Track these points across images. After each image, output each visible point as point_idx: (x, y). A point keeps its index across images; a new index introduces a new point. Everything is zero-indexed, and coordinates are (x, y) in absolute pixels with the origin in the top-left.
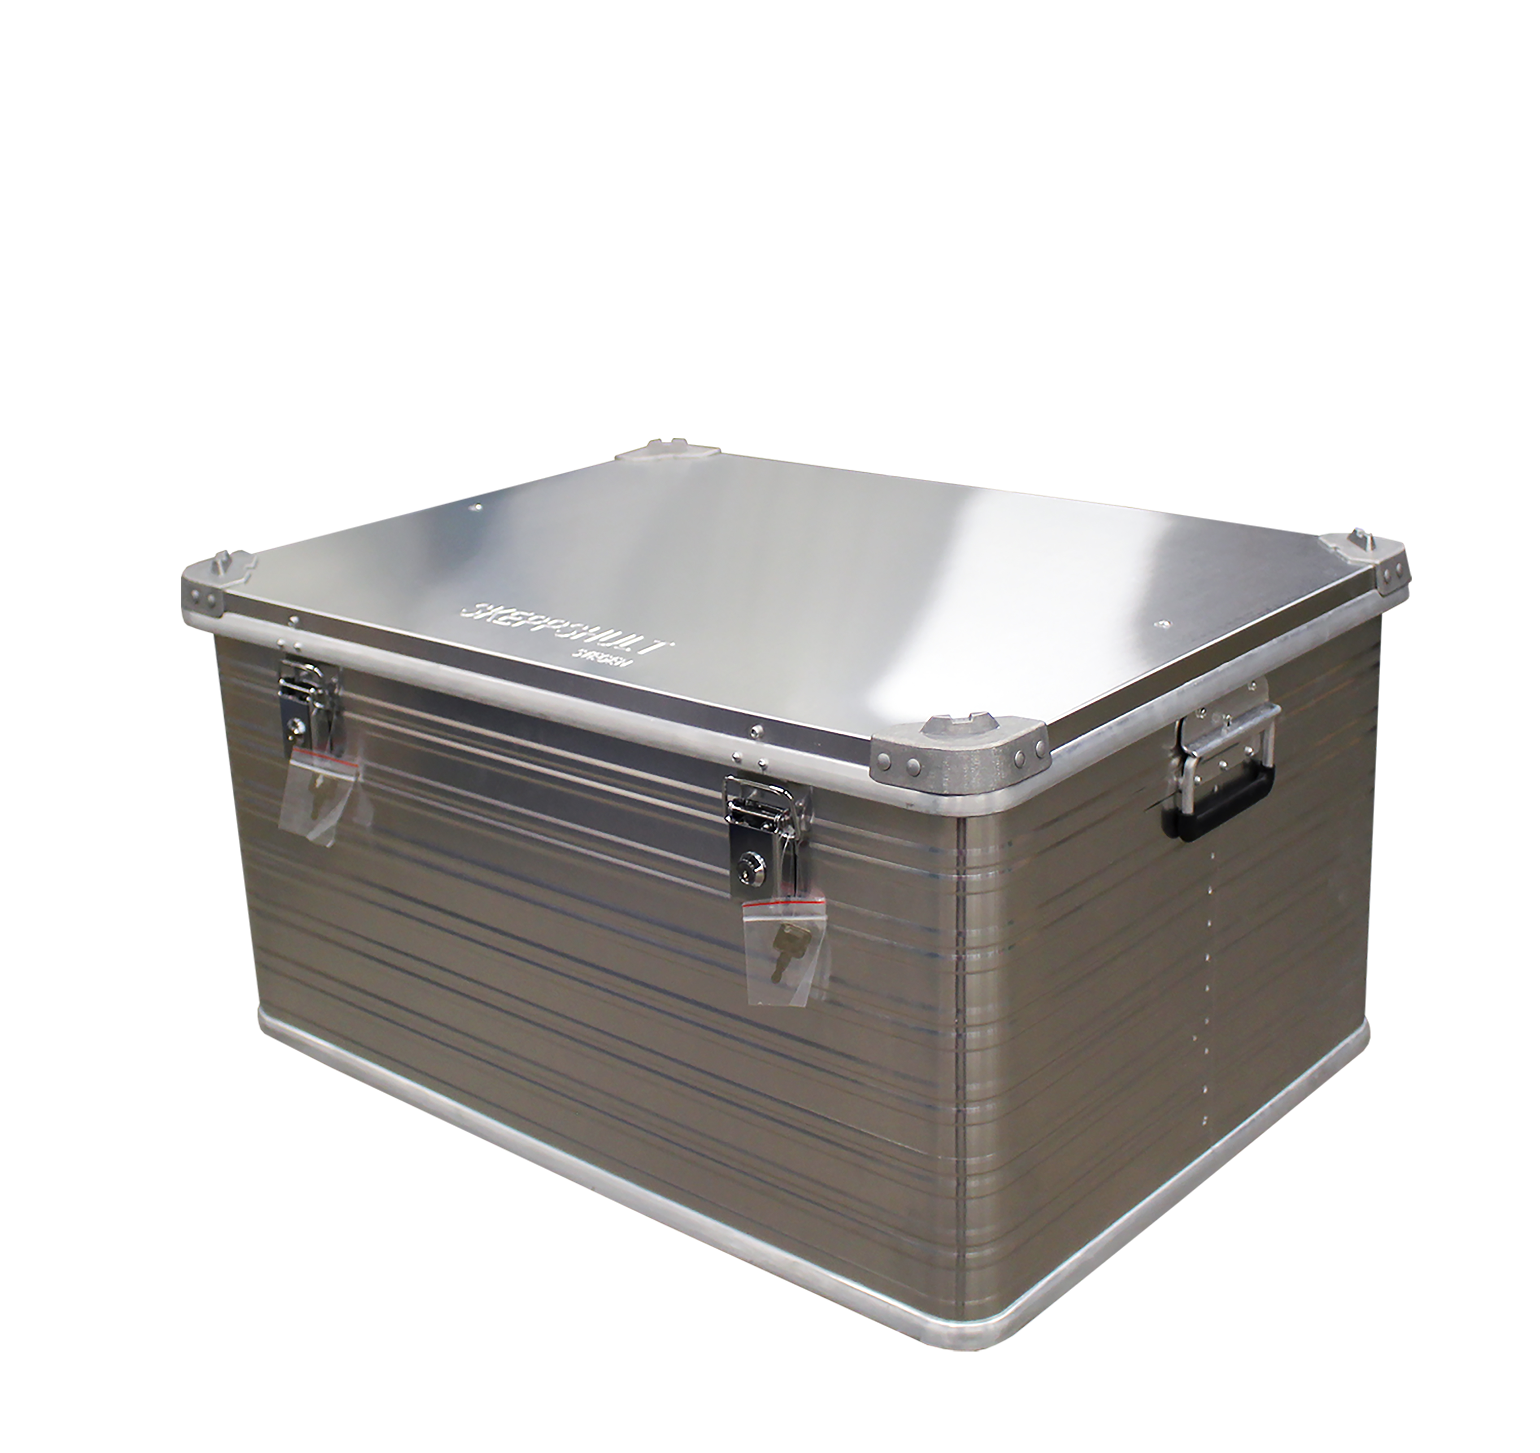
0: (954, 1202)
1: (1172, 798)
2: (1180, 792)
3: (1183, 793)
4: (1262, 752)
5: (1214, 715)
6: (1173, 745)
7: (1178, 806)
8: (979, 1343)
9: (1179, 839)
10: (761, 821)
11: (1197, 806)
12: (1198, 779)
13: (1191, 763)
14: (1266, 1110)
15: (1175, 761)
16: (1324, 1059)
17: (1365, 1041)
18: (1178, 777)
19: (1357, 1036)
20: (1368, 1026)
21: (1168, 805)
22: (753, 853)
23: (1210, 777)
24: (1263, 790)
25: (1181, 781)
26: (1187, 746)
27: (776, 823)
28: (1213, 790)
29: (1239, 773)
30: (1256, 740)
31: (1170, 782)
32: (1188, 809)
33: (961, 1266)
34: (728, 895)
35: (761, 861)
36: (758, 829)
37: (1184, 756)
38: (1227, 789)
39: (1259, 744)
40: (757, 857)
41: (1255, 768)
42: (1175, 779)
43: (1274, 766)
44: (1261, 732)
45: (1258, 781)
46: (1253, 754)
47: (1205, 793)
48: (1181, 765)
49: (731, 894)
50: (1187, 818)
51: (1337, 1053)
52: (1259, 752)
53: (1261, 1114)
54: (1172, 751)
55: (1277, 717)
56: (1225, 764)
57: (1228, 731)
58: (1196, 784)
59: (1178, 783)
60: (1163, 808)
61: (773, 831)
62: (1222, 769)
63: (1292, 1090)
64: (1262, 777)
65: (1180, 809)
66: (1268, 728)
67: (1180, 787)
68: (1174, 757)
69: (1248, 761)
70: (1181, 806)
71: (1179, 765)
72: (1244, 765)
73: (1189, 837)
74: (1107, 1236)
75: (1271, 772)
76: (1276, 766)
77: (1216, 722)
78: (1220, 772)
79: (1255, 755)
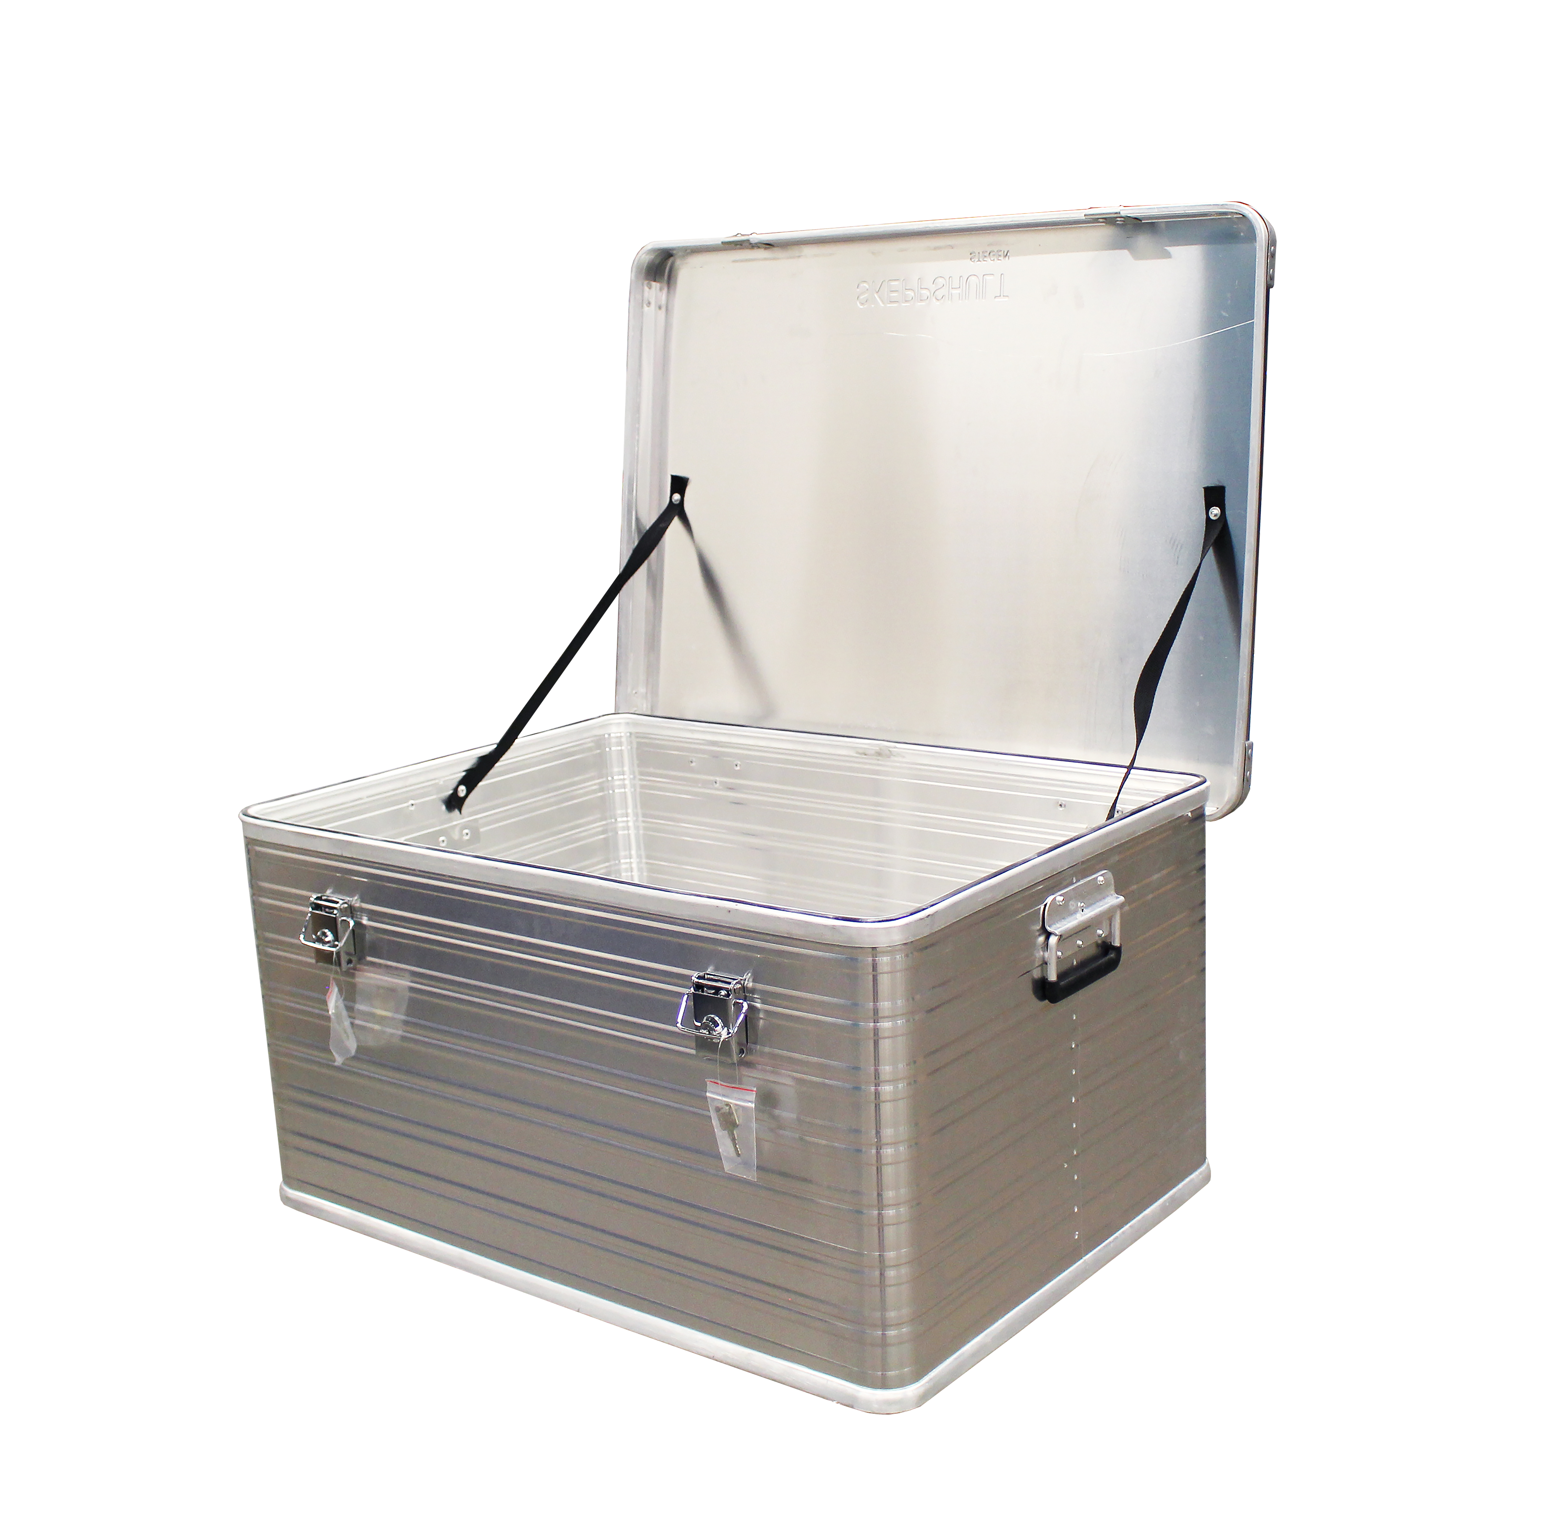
0: (878, 1289)
1: (1040, 968)
2: (1046, 964)
3: (1048, 964)
4: (1110, 934)
5: (1071, 902)
6: (1038, 927)
7: (1045, 975)
8: (901, 1407)
9: (1047, 1001)
10: (718, 990)
11: (1060, 976)
12: (1059, 954)
13: (1053, 940)
14: (1127, 1229)
15: (1041, 939)
16: (1174, 1190)
17: (1207, 1179)
18: (1044, 951)
19: (1200, 1174)
20: (1208, 1165)
21: (1037, 974)
22: (712, 1016)
23: (1069, 953)
24: (1113, 965)
25: (1046, 955)
26: (1049, 927)
27: (731, 990)
28: (1073, 963)
29: (1093, 951)
30: (1105, 924)
31: (1037, 955)
32: (1053, 977)
33: (884, 1343)
34: (693, 1052)
35: (719, 1021)
36: (716, 996)
37: (1048, 935)
38: (1083, 964)
39: (1108, 926)
40: (717, 1018)
41: (1106, 947)
42: (1042, 953)
43: (1121, 944)
44: (1108, 916)
45: (1108, 957)
46: (1103, 935)
47: (1065, 967)
48: (1046, 943)
49: (696, 1050)
50: (1052, 984)
51: (1184, 1186)
52: (1109, 934)
53: (1123, 1233)
54: (1038, 930)
55: (1121, 906)
56: (1081, 943)
57: (1082, 915)
58: (1058, 958)
59: (1043, 958)
60: (1033, 977)
61: (729, 997)
62: (1079, 946)
63: (1147, 1215)
64: (1111, 954)
65: (1046, 978)
66: (1115, 912)
67: (1046, 960)
68: (1040, 935)
69: (1100, 942)
70: (1047, 975)
71: (1044, 943)
72: (1098, 945)
73: (1054, 1000)
74: (1000, 1324)
75: (1118, 950)
76: (1122, 944)
77: (1072, 908)
78: (1077, 949)
79: (1105, 937)
